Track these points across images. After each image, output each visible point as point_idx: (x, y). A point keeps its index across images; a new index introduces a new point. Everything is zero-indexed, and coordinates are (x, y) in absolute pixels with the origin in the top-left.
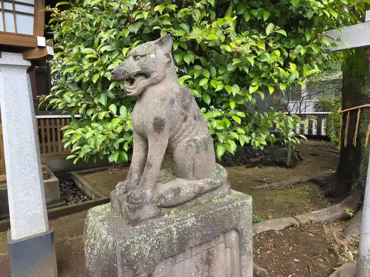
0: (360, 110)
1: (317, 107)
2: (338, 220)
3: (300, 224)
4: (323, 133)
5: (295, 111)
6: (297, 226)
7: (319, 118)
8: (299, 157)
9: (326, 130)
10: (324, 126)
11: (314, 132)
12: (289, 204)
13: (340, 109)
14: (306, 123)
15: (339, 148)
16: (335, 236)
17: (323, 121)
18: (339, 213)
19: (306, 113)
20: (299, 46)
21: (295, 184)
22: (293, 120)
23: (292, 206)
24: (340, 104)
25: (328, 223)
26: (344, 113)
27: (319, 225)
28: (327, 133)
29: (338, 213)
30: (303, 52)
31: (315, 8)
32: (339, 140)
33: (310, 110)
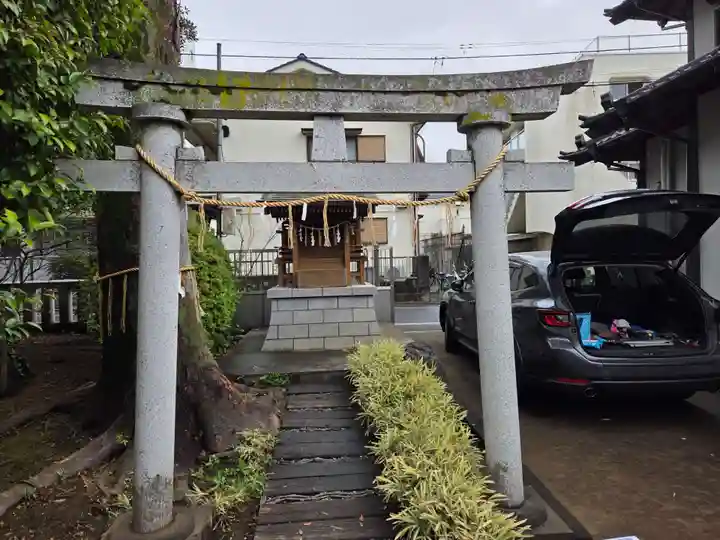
0: (126, 277)
1: (57, 269)
2: (104, 460)
3: (38, 492)
4: (73, 318)
5: (11, 279)
6: (32, 497)
7: (64, 290)
8: (25, 370)
9: (77, 312)
10: (74, 304)
11: (55, 318)
12: (13, 465)
13: (97, 274)
14: (37, 301)
15: (101, 341)
16: (101, 487)
17: (72, 296)
18: (106, 448)
19: (34, 282)
20: (18, 183)
21: (21, 425)
22: (13, 298)
23: (18, 466)
24: (96, 265)
25: (89, 471)
26: (104, 280)
27: (75, 480)
28: (79, 317)
29: (104, 448)
30: (25, 191)
31: (40, 133)
32: (99, 326)
33: (42, 277)
